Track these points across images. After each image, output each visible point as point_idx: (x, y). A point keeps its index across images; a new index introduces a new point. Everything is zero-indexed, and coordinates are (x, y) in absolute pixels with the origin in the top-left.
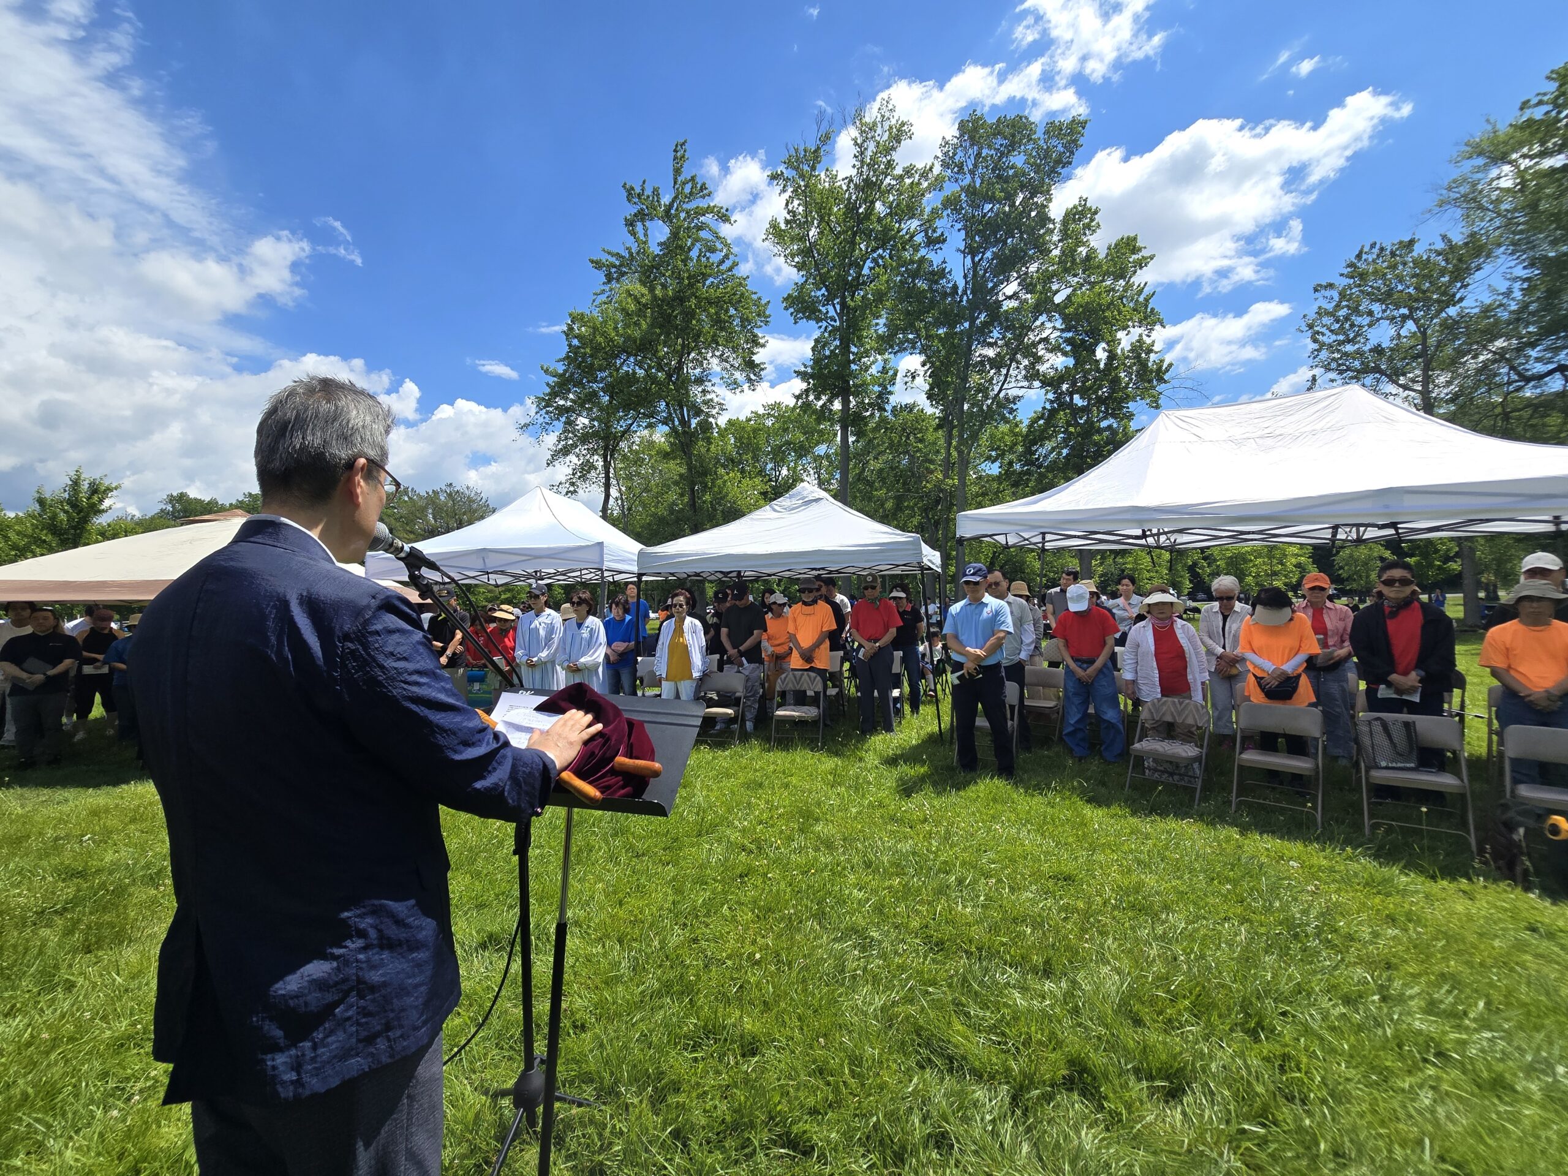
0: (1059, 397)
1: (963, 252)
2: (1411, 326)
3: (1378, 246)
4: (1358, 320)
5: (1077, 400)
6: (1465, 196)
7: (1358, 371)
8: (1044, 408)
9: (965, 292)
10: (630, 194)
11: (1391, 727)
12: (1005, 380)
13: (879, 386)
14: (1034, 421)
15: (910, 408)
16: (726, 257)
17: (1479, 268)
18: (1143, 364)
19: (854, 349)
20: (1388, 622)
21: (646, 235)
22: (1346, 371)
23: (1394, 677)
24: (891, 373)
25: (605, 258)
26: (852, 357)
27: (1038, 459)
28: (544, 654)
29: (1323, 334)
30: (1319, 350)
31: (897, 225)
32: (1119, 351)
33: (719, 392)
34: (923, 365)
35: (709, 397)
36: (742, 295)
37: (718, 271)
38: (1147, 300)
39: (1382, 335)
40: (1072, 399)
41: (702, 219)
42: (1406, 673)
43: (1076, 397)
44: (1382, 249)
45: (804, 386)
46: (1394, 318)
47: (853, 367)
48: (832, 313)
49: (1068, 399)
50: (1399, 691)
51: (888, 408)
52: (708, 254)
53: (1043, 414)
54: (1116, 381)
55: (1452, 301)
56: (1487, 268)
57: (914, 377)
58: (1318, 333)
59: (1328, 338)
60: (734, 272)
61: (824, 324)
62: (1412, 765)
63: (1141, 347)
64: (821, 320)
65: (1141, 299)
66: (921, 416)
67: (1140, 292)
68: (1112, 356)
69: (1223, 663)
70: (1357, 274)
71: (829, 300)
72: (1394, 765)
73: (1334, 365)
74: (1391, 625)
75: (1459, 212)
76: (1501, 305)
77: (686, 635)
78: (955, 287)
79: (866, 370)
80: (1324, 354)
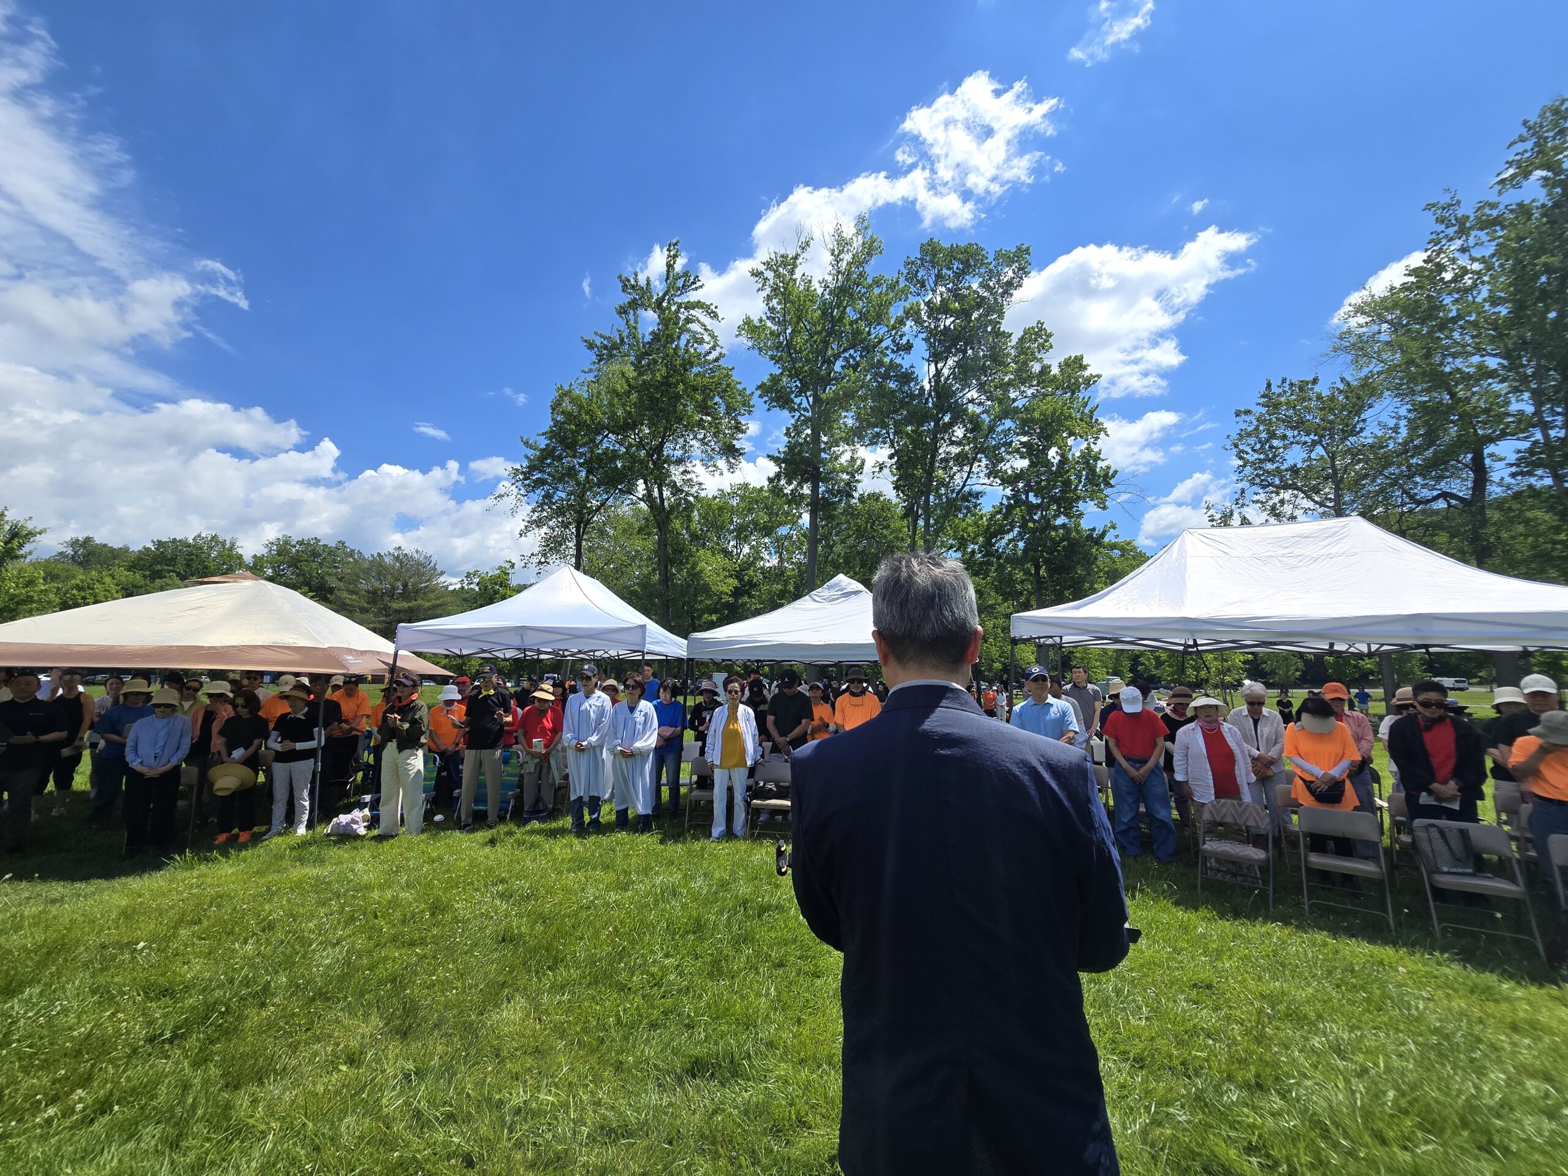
0: (1016, 496)
1: (928, 361)
2: (1319, 450)
3: (1288, 382)
4: (1275, 443)
5: (1032, 498)
6: (1354, 345)
7: (1277, 487)
8: (1001, 504)
9: (930, 395)
10: (625, 285)
11: (1448, 834)
12: (968, 477)
13: (848, 473)
14: (993, 516)
15: (875, 497)
16: (714, 348)
17: (1370, 406)
18: (1092, 470)
19: (825, 439)
20: (1424, 734)
21: (636, 322)
22: (1268, 486)
23: (1435, 786)
24: (859, 462)
25: (598, 341)
26: (823, 446)
27: (997, 551)
28: (594, 738)
29: (1247, 453)
30: (1244, 466)
31: (867, 329)
32: (1070, 457)
33: (699, 471)
34: (891, 457)
35: (689, 476)
36: (728, 385)
37: (706, 361)
38: (1092, 412)
39: (1295, 456)
40: (1027, 497)
41: (692, 312)
42: (1444, 782)
43: (1031, 495)
44: (1291, 385)
45: (777, 469)
46: (1305, 443)
47: (823, 455)
48: (805, 404)
49: (1024, 497)
50: (1439, 799)
51: (856, 495)
52: (696, 345)
53: (1001, 509)
54: (1067, 483)
55: (1354, 433)
56: (1377, 407)
57: (881, 469)
58: (1243, 451)
59: (1252, 457)
60: (720, 363)
61: (797, 414)
62: (1470, 871)
63: (1089, 453)
64: (794, 410)
65: (1087, 411)
66: (887, 506)
67: (1086, 404)
68: (1064, 460)
69: (1259, 764)
70: (1271, 402)
71: (801, 392)
72: (1454, 870)
73: (1258, 480)
74: (1427, 737)
75: (1350, 357)
76: (1391, 438)
77: (740, 722)
78: (922, 389)
79: (836, 458)
80: (1248, 469)
